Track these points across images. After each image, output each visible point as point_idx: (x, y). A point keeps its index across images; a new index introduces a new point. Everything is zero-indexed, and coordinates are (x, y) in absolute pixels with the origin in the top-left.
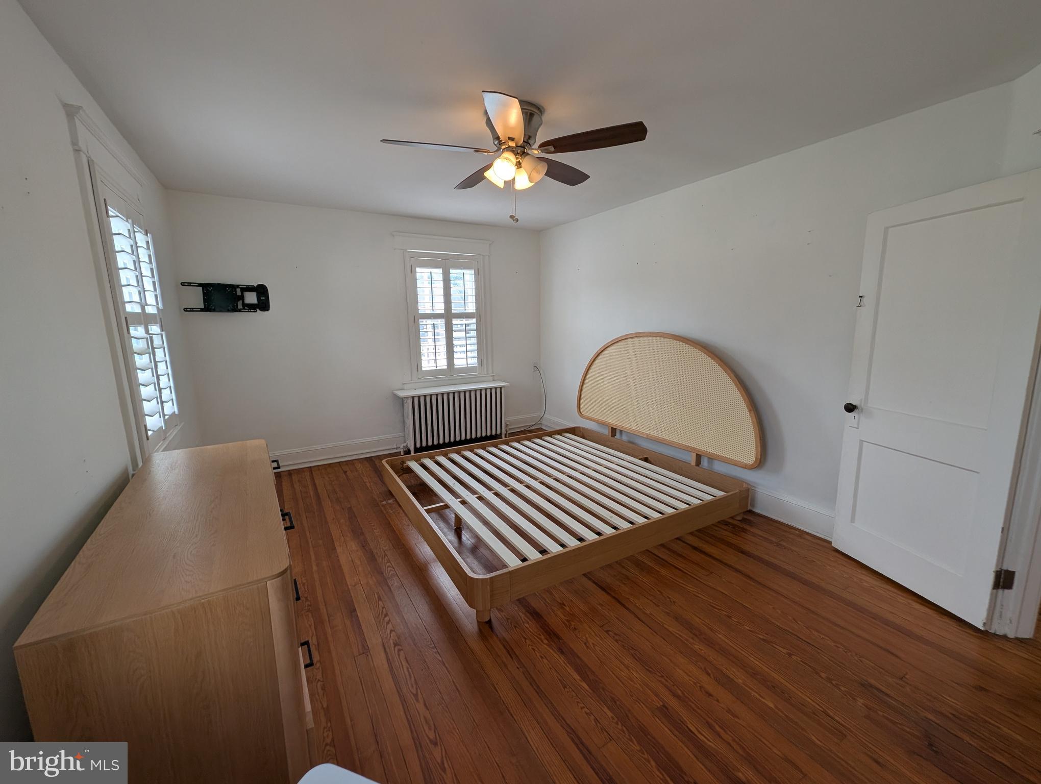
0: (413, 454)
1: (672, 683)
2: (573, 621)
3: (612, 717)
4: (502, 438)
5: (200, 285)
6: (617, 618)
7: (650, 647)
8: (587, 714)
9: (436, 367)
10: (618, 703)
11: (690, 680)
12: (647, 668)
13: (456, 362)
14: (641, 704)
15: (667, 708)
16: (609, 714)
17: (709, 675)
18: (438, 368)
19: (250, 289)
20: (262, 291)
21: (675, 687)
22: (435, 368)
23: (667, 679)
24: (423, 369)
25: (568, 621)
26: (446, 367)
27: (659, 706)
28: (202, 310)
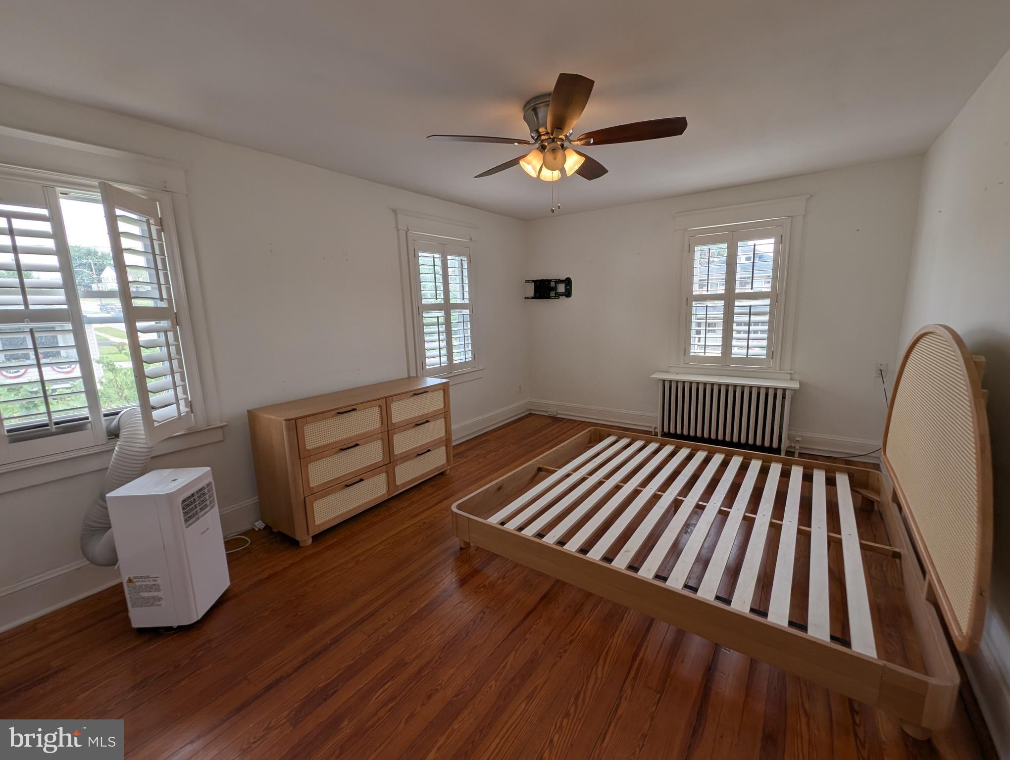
0: (659, 437)
1: (434, 666)
2: (484, 589)
3: (388, 633)
4: (780, 455)
5: (533, 281)
6: (505, 615)
7: (476, 644)
8: (389, 618)
9: (705, 353)
10: (403, 634)
11: (443, 680)
12: (448, 646)
13: (735, 351)
14: (405, 648)
15: (404, 666)
16: (391, 631)
17: (456, 696)
18: (707, 355)
19: (560, 281)
20: (568, 282)
21: (431, 669)
22: (703, 354)
23: (438, 662)
24: (692, 354)
25: (484, 586)
26: (720, 355)
27: (406, 659)
28: (533, 298)
